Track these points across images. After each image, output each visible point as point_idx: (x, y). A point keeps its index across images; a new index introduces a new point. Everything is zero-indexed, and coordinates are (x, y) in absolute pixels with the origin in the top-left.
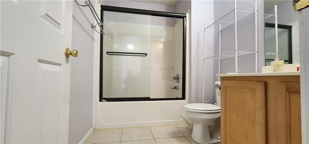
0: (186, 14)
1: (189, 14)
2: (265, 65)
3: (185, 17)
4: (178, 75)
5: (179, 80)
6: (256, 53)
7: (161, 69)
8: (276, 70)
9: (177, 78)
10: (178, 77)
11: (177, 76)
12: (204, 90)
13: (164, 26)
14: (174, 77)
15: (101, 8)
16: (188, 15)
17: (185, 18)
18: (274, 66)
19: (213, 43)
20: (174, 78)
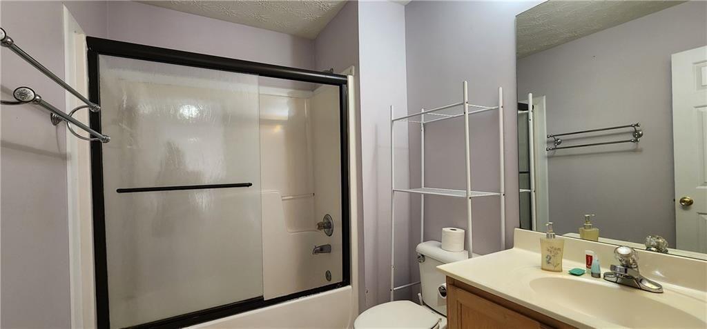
0: (346, 77)
1: (354, 76)
2: (519, 226)
3: (346, 82)
4: (327, 217)
5: (332, 231)
6: (503, 197)
7: (283, 200)
8: (550, 258)
9: (326, 226)
10: (329, 222)
11: (326, 221)
12: (393, 264)
13: (290, 90)
14: (318, 224)
15: (88, 47)
16: (351, 79)
17: (344, 86)
18: (548, 250)
19: (407, 146)
20: (320, 226)
